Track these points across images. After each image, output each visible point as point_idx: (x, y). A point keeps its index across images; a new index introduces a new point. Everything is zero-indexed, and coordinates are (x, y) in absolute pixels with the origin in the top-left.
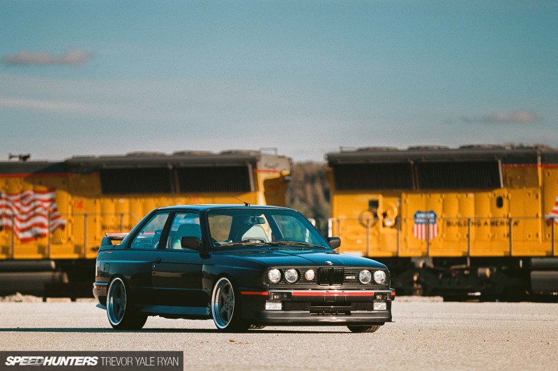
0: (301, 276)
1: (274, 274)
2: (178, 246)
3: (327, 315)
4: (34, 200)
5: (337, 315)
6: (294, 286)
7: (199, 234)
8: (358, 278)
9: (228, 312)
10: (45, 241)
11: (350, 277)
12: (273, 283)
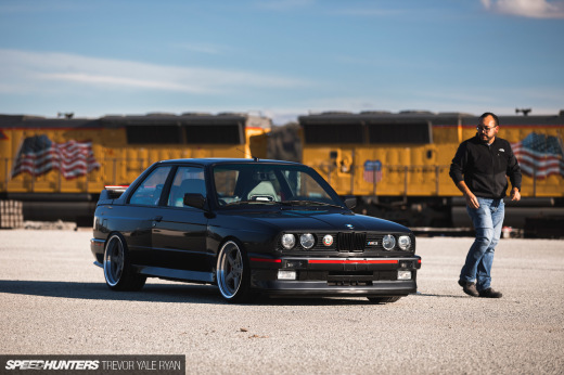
0: (318, 240)
1: (288, 239)
2: (180, 204)
3: (347, 286)
4: (76, 148)
5: (357, 285)
6: (310, 253)
7: (203, 191)
8: (380, 243)
9: (236, 279)
10: (84, 179)
11: (372, 243)
12: (286, 249)
